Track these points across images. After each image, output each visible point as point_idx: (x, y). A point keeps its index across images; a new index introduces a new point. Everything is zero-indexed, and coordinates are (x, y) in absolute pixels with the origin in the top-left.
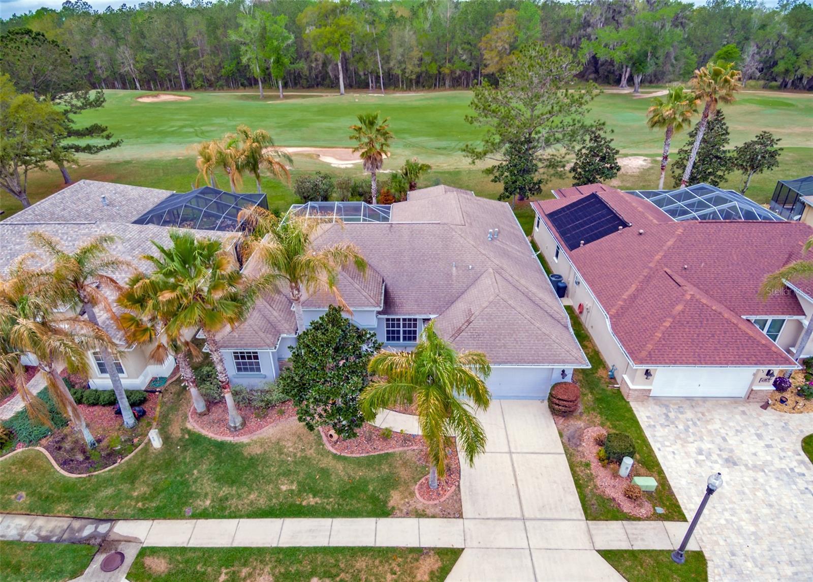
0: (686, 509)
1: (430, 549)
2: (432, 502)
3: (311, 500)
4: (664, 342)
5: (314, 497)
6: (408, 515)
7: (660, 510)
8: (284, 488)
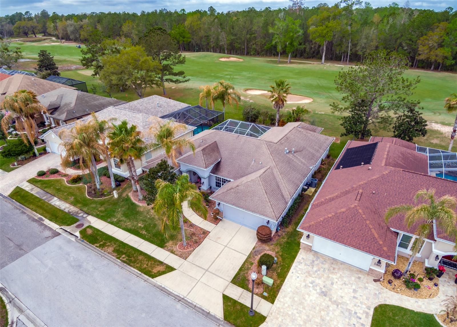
0: (278, 299)
1: (165, 264)
2: (180, 250)
3: (144, 232)
4: (321, 223)
5: (146, 231)
6: (168, 250)
7: (265, 294)
8: (139, 225)
